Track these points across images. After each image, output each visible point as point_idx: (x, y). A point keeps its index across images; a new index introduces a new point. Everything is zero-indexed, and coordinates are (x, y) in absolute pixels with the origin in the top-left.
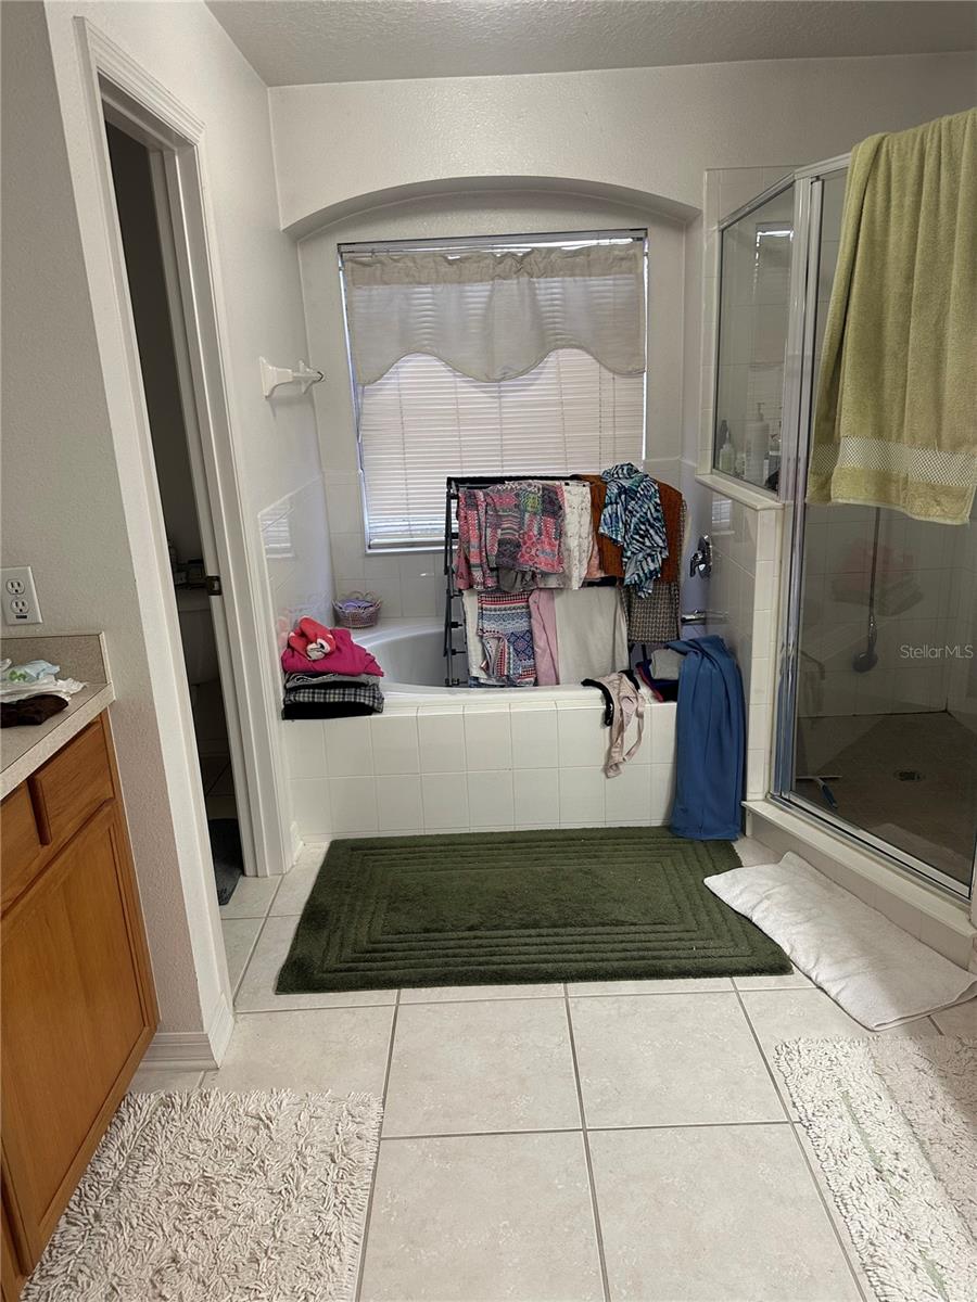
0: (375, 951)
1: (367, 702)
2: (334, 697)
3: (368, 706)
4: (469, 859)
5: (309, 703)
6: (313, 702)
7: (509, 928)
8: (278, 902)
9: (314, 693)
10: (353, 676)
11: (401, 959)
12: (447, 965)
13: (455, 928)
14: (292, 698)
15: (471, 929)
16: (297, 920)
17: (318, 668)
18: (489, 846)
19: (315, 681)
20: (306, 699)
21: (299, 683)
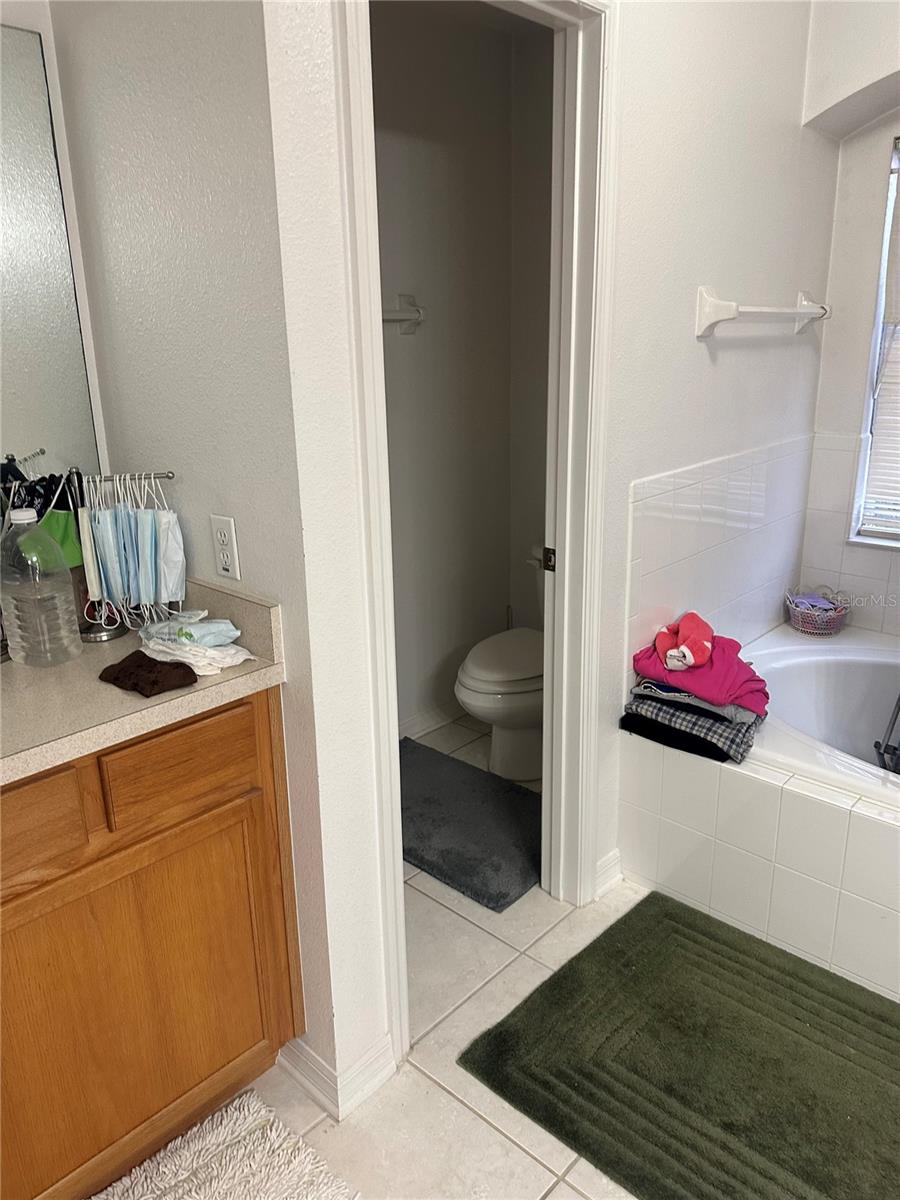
0: (590, 1077)
1: (720, 745)
2: (682, 723)
3: (721, 750)
4: (802, 1013)
5: (651, 720)
6: (656, 721)
7: (780, 1162)
8: (546, 941)
9: (660, 710)
10: (712, 703)
11: (609, 1111)
12: (658, 1162)
13: (706, 1112)
14: (634, 707)
15: (728, 1127)
16: (546, 975)
17: (672, 681)
18: (844, 1007)
19: (665, 695)
20: (649, 714)
21: (647, 692)
